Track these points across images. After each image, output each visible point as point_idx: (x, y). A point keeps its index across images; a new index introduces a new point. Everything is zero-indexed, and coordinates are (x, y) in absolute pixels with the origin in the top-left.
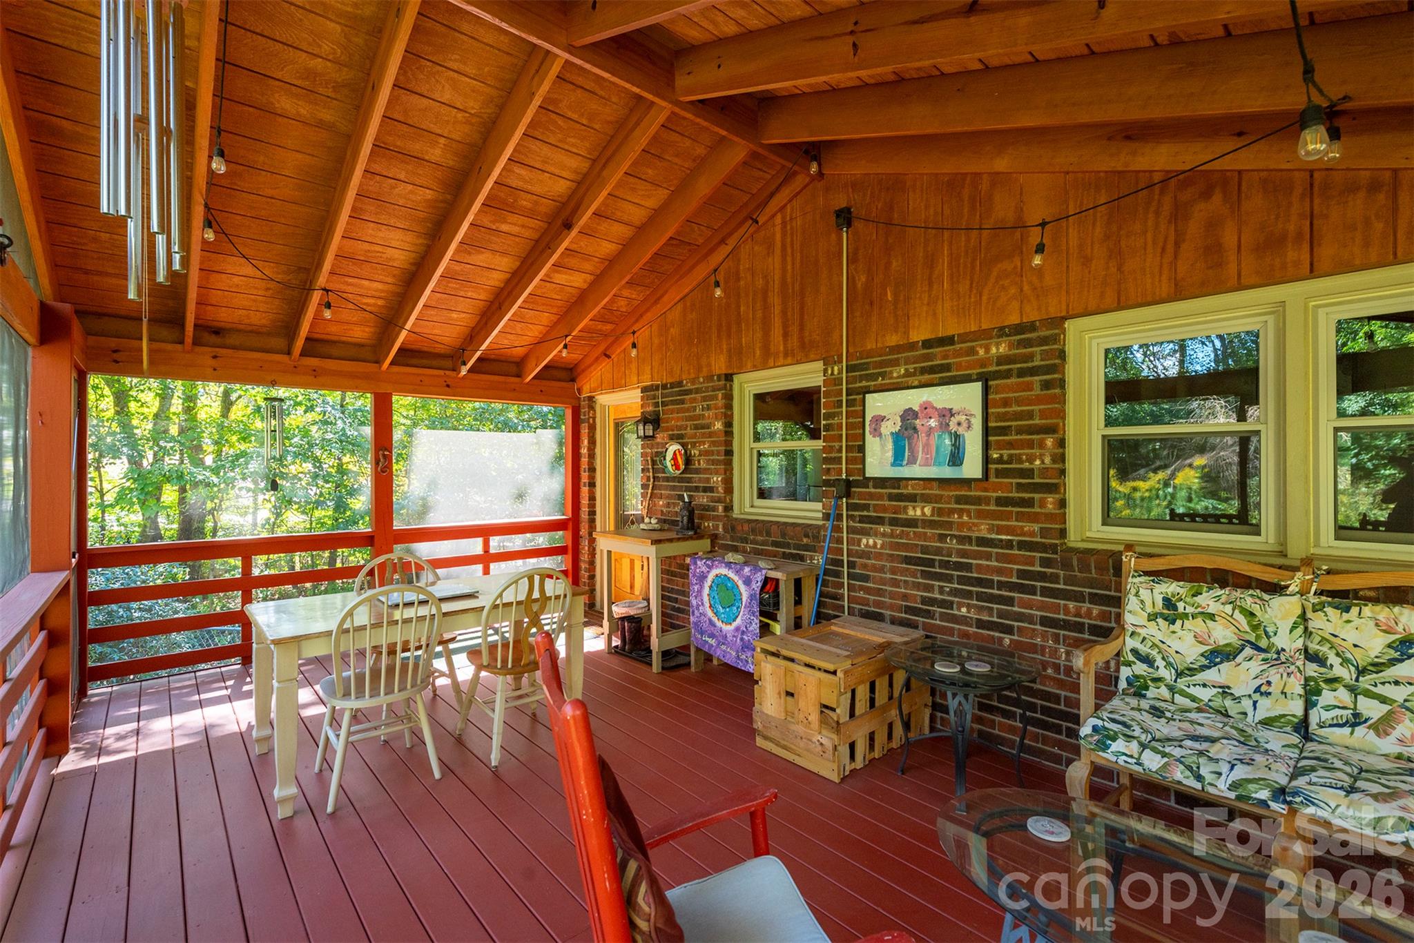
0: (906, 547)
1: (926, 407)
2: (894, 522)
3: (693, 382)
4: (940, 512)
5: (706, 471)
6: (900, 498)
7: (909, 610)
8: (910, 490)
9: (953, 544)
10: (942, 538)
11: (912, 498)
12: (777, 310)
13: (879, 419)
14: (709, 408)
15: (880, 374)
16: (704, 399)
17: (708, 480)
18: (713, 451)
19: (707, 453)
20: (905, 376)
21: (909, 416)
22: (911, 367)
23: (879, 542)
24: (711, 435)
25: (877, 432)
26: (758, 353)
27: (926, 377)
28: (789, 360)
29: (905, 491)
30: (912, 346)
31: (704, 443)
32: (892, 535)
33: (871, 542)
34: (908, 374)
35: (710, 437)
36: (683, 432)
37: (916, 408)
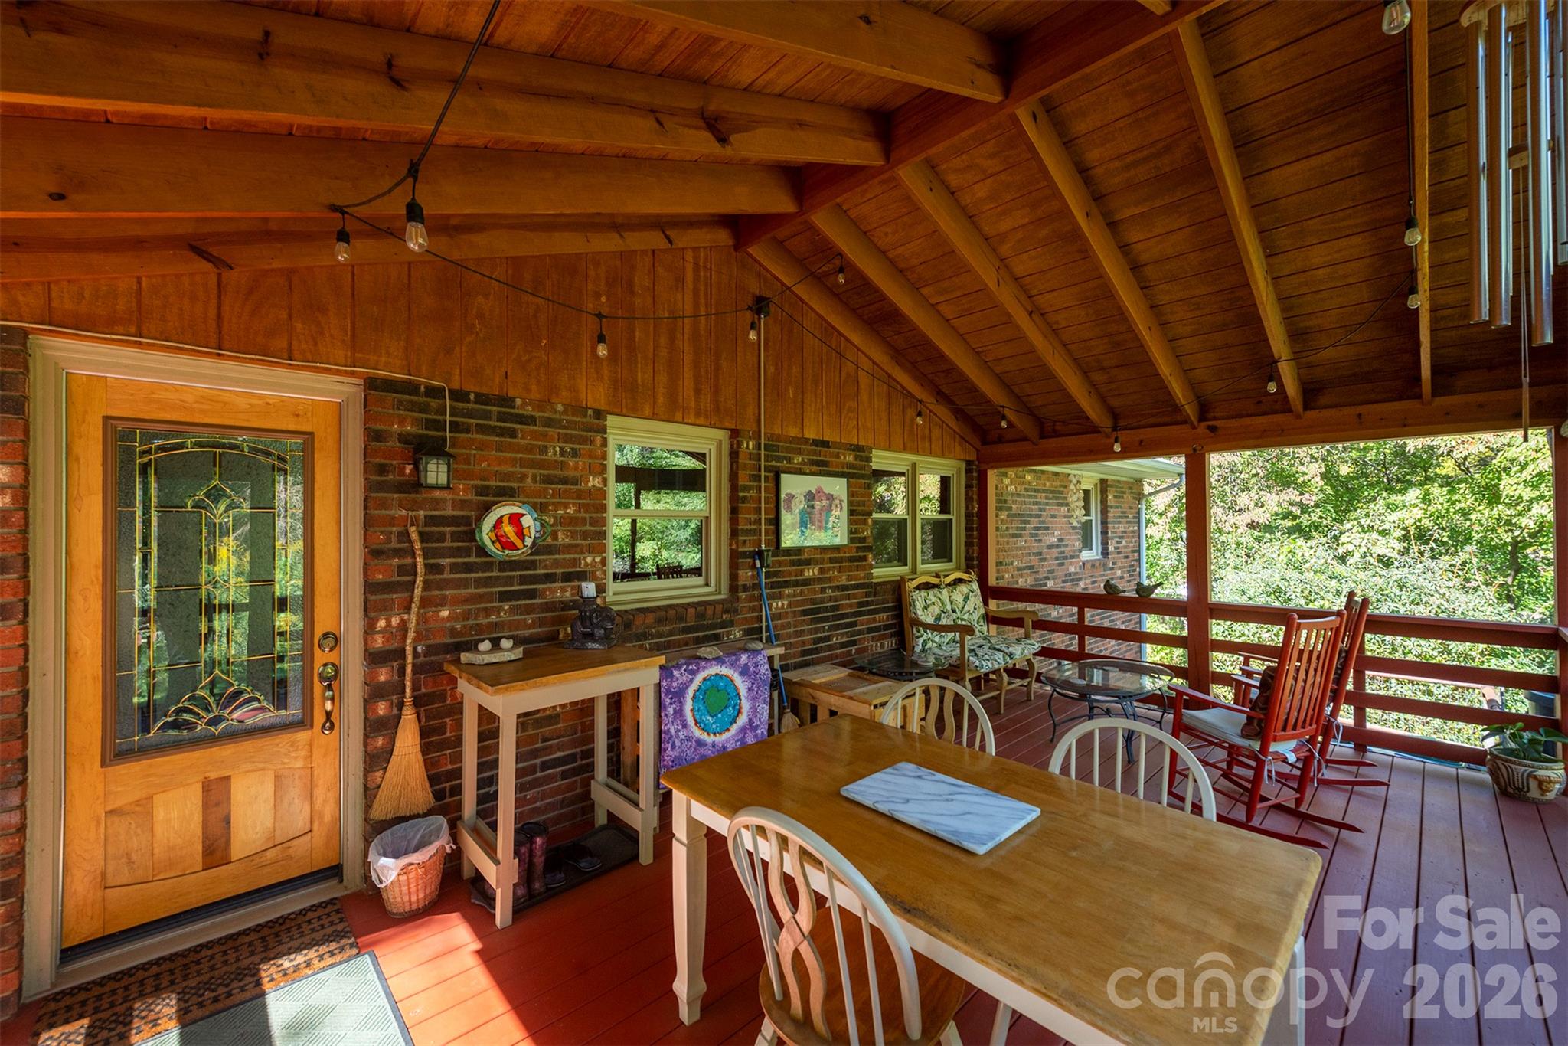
0: (803, 602)
1: (820, 491)
2: (796, 584)
3: (540, 405)
4: (821, 570)
5: (568, 548)
6: (800, 563)
7: (805, 653)
8: (806, 556)
9: (829, 592)
10: (823, 590)
11: (808, 562)
12: (688, 358)
13: (791, 497)
14: (575, 453)
15: (785, 458)
16: (567, 439)
17: (575, 562)
18: (584, 519)
19: (572, 521)
20: (801, 464)
21: (810, 497)
22: (806, 458)
23: (786, 603)
24: (579, 495)
25: (789, 509)
26: (661, 400)
27: (815, 468)
28: (701, 421)
29: (803, 557)
30: (806, 441)
31: (566, 506)
32: (795, 595)
33: (780, 604)
34: (803, 463)
35: (579, 498)
36: (515, 485)
37: (814, 491)
